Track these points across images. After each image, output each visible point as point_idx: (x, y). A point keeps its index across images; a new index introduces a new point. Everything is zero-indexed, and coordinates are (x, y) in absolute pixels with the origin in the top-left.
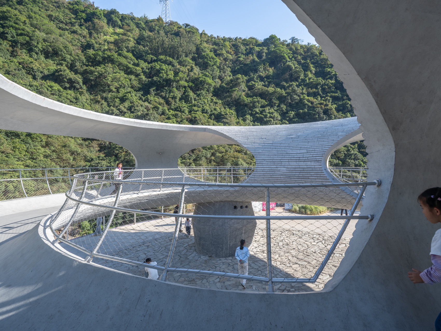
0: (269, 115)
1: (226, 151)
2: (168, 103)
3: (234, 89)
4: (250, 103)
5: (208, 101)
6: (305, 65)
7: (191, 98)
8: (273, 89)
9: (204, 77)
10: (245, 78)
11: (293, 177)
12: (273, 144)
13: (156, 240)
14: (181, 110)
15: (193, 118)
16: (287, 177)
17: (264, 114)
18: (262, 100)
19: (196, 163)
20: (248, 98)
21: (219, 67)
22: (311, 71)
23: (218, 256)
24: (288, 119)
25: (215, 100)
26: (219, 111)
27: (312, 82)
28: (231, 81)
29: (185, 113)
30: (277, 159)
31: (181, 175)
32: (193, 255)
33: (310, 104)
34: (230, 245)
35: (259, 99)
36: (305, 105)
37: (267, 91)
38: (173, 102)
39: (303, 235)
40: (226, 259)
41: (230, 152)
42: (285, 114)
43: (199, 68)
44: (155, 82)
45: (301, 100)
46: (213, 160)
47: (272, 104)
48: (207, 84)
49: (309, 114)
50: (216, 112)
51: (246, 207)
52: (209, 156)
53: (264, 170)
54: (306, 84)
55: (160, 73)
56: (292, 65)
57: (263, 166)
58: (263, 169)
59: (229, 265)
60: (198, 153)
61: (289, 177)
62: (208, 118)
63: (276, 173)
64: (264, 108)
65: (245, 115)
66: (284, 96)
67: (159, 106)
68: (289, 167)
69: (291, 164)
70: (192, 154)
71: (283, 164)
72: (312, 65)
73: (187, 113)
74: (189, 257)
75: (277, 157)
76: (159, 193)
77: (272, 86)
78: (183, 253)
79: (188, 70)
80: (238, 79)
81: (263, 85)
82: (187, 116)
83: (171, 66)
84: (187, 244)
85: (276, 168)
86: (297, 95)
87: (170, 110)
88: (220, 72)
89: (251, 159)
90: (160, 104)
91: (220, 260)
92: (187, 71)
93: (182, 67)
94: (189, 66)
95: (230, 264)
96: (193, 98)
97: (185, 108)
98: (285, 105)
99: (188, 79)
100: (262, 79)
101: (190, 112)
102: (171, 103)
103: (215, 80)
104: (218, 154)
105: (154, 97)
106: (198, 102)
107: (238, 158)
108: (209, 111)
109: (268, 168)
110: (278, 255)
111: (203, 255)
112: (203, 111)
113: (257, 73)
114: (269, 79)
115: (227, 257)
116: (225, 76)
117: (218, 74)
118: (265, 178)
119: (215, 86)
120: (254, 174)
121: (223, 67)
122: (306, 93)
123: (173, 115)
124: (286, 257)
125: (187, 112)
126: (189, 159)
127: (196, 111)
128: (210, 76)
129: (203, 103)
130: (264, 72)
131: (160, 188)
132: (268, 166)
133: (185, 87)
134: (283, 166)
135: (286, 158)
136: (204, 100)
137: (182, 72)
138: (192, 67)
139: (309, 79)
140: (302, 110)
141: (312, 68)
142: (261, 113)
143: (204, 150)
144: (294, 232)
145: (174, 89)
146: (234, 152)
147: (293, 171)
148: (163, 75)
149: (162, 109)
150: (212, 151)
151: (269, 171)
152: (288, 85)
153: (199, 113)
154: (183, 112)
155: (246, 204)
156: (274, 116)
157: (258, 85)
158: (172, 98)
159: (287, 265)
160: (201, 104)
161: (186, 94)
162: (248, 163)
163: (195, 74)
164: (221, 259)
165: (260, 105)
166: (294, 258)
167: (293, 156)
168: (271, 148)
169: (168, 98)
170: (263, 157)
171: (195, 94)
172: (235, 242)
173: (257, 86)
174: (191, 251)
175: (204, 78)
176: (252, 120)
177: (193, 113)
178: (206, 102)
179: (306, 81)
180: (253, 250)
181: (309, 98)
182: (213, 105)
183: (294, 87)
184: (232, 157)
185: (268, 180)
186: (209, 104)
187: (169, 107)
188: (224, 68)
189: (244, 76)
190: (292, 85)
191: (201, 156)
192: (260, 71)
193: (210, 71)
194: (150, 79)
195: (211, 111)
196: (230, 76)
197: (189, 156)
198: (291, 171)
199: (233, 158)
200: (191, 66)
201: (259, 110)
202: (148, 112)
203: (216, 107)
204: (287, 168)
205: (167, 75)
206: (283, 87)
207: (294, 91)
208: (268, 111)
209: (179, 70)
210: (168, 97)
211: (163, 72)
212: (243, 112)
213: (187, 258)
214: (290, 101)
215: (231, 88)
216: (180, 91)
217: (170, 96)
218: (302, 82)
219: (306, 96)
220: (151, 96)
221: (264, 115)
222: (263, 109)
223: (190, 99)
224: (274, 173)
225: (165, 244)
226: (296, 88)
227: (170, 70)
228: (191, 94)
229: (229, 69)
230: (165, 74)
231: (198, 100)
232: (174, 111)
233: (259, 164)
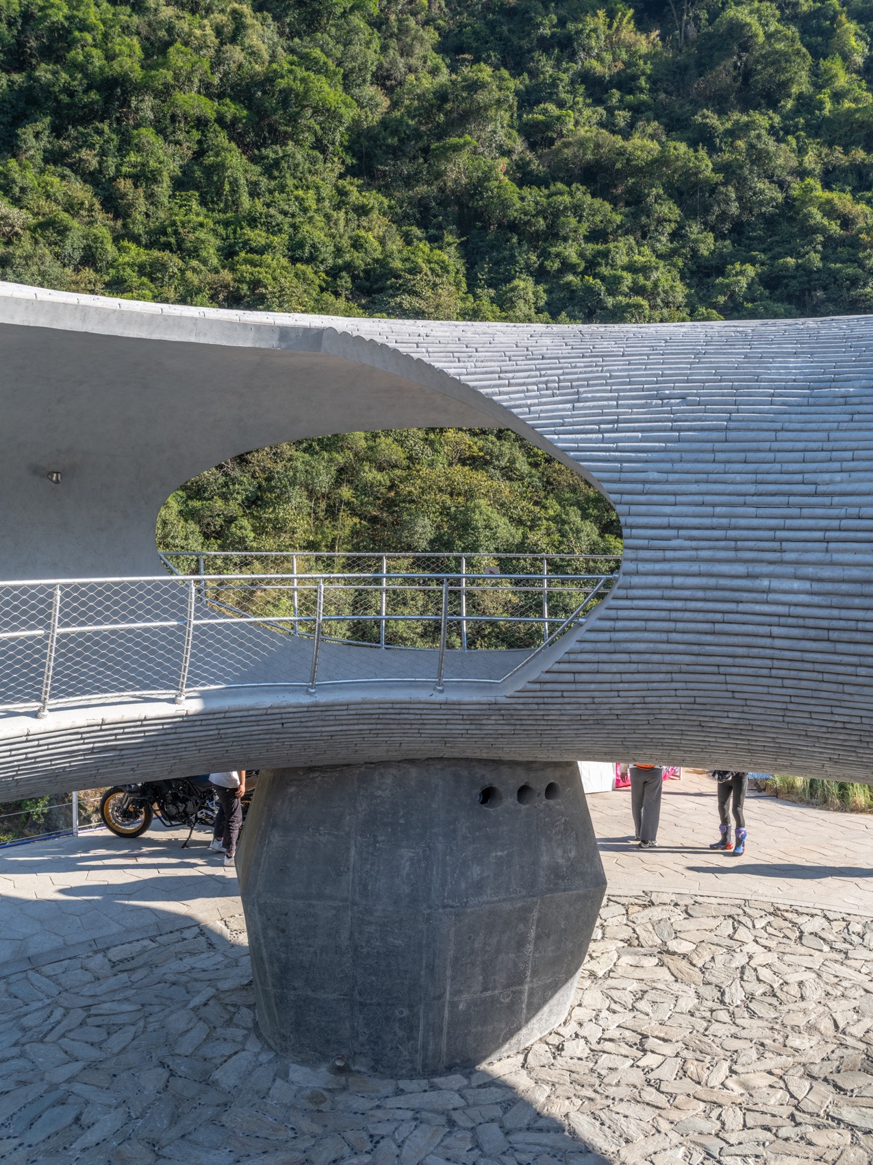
0: (628, 279)
1: (410, 458)
2: (113, 204)
3: (454, 140)
4: (538, 213)
5: (319, 200)
6: (819, 27)
7: (234, 183)
8: (654, 146)
9: (300, 72)
10: (513, 84)
11: (846, 636)
12: (732, 435)
13: (33, 963)
14: (180, 242)
15: (245, 287)
16: (812, 633)
17: (605, 271)
18: (598, 202)
19: (259, 518)
20: (526, 191)
21: (378, 24)
22: (846, 57)
23: (382, 1066)
24: (722, 299)
25: (355, 196)
26: (377, 255)
27: (850, 112)
28: (442, 96)
29: (204, 262)
30: (756, 522)
31: (174, 616)
32: (243, 1061)
33: (835, 228)
34: (454, 1005)
35: (582, 194)
36: (809, 231)
37: (621, 153)
38: (142, 200)
39: (856, 939)
40: (433, 1087)
41: (431, 465)
42: (708, 275)
43: (274, 26)
44: (47, 89)
45: (789, 203)
46: (348, 504)
47: (644, 219)
48: (316, 111)
49: (830, 281)
50: (359, 260)
51: (551, 790)
52: (324, 480)
53: (673, 588)
54: (819, 127)
55: (71, 45)
56: (752, 20)
57: (666, 567)
58: (666, 580)
59: (452, 1123)
60: (269, 465)
61: (824, 634)
62: (322, 290)
63: (741, 607)
64: (606, 242)
65: (509, 279)
66: (707, 181)
67: (64, 216)
68: (827, 572)
69: (837, 557)
70: (237, 473)
71: (788, 556)
72: (852, 26)
73: (215, 261)
74: (217, 1075)
75: (752, 510)
76: (34, 726)
77: (650, 130)
78: (185, 1047)
79: (218, 31)
80: (474, 86)
81: (601, 124)
82: (211, 277)
83: (128, 10)
84: (211, 991)
85: (748, 576)
86: (770, 178)
87: (126, 243)
88: (384, 49)
89: (536, 503)
90: (72, 207)
91: (399, 1092)
92: (212, 40)
93: (187, 16)
94: (222, 11)
95: (456, 1116)
96: (243, 181)
97: (202, 234)
98: (713, 229)
99: (216, 80)
100: (596, 89)
101: (228, 253)
102: (131, 205)
103: (356, 91)
104: (370, 474)
105: (42, 171)
106: (268, 205)
107: (470, 495)
108: (327, 252)
109: (700, 575)
110: (725, 1066)
111: (303, 1062)
112: (298, 252)
113: (572, 57)
114: (631, 92)
115: (435, 1073)
116: (410, 69)
117: (372, 57)
118: (674, 636)
119: (356, 122)
120: (612, 613)
121: (400, 21)
122: (818, 169)
123: (141, 270)
124: (773, 1079)
125: (211, 253)
126: (224, 497)
127: (261, 251)
128: (332, 66)
129: (294, 207)
130: (608, 57)
131: (38, 698)
132: (695, 568)
133: (201, 123)
134: (789, 570)
135: (811, 523)
136: (300, 193)
137: (186, 44)
138: (236, 16)
139: (837, 97)
140: (799, 255)
141: (853, 41)
142: (591, 265)
143: (298, 453)
144: (809, 925)
145: (143, 130)
146: (450, 464)
147: (848, 601)
148: (88, 56)
149: (85, 237)
150: (340, 459)
151: (700, 594)
152: (729, 125)
153: (277, 260)
154: (194, 253)
155: (552, 776)
156: (656, 285)
157: (577, 123)
158: (136, 179)
159: (783, 1133)
160: (285, 213)
161: (210, 159)
162: (519, 522)
163: (253, 54)
164: (403, 1084)
165: (584, 229)
166: (821, 1087)
167: (854, 511)
168: (720, 456)
169: (114, 179)
170: (667, 509)
171: (253, 160)
172: (485, 989)
173: (571, 126)
174: (230, 1032)
175: (303, 80)
176: (541, 303)
177: (246, 261)
178: (311, 203)
179: (821, 109)
180: (582, 1033)
181: (834, 196)
182: (347, 221)
183: (759, 137)
184: (441, 490)
185: (695, 649)
186: (328, 217)
187: (119, 223)
188: (403, 30)
189: (505, 73)
190: (748, 126)
191: (285, 481)
192: (588, 50)
193: (332, 43)
194: (18, 78)
195: (338, 251)
196: (434, 71)
197: (221, 480)
198: (835, 600)
199: (446, 497)
200: (234, 11)
201: (581, 255)
202: (11, 249)
203: (362, 233)
204: (812, 580)
205: (110, 57)
206: (703, 138)
207: (759, 157)
208: (625, 259)
209: (170, 29)
210: (112, 171)
211: (88, 37)
212: (497, 263)
213: (206, 1081)
214: (734, 208)
215: (441, 133)
216: (177, 143)
217: (124, 169)
218: (796, 111)
219: (819, 186)
220: (23, 167)
221: (603, 279)
222: (600, 247)
223: (227, 187)
224: (732, 606)
225: (86, 991)
226: (770, 144)
227: (126, 30)
228: (236, 161)
229: (431, 36)
230: (96, 52)
231: (271, 192)
232: (147, 247)
233: (643, 554)
